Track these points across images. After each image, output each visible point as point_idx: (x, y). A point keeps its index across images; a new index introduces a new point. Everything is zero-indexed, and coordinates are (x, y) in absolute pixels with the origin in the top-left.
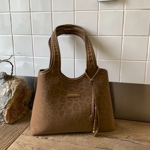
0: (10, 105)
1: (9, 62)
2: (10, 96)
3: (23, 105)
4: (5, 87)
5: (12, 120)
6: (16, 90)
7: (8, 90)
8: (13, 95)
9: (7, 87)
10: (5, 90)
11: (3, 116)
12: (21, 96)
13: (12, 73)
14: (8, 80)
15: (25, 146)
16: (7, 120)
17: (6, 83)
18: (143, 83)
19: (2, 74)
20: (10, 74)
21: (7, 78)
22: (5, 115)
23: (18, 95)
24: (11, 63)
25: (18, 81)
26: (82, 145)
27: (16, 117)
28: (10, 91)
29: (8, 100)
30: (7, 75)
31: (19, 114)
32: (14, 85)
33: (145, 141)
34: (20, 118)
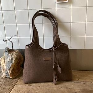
0: (12, 67)
1: (10, 41)
2: (12, 62)
3: (19, 67)
4: (9, 57)
5: (13, 76)
6: (16, 58)
7: (11, 58)
8: (14, 61)
9: (10, 57)
10: (9, 58)
11: (8, 74)
12: (19, 62)
13: (13, 48)
14: (10, 52)
15: (19, 91)
16: (11, 76)
17: (9, 54)
18: (84, 49)
19: (7, 49)
20: (11, 49)
21: (10, 51)
22: (10, 74)
23: (17, 61)
24: (11, 42)
25: (16, 53)
26: (53, 87)
27: (16, 74)
28: (12, 59)
29: (11, 65)
30: (9, 49)
31: (17, 72)
32: (14, 55)
33: (87, 81)
34: (18, 74)
